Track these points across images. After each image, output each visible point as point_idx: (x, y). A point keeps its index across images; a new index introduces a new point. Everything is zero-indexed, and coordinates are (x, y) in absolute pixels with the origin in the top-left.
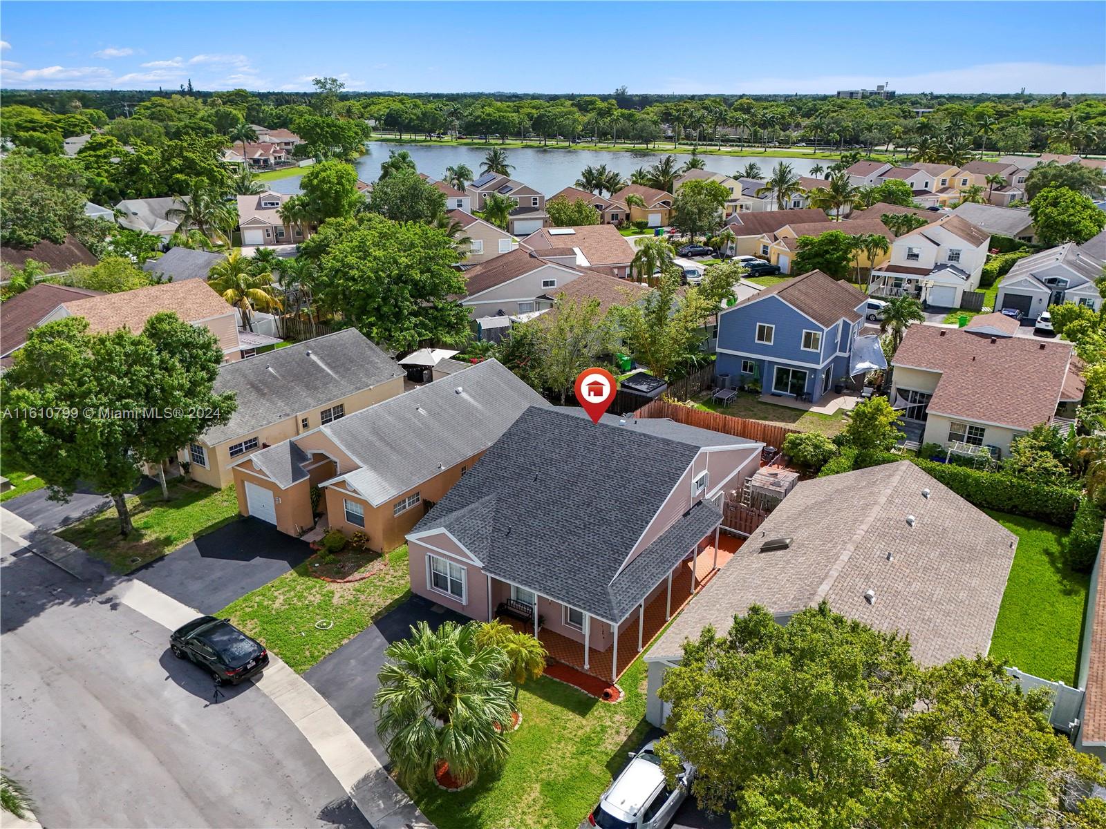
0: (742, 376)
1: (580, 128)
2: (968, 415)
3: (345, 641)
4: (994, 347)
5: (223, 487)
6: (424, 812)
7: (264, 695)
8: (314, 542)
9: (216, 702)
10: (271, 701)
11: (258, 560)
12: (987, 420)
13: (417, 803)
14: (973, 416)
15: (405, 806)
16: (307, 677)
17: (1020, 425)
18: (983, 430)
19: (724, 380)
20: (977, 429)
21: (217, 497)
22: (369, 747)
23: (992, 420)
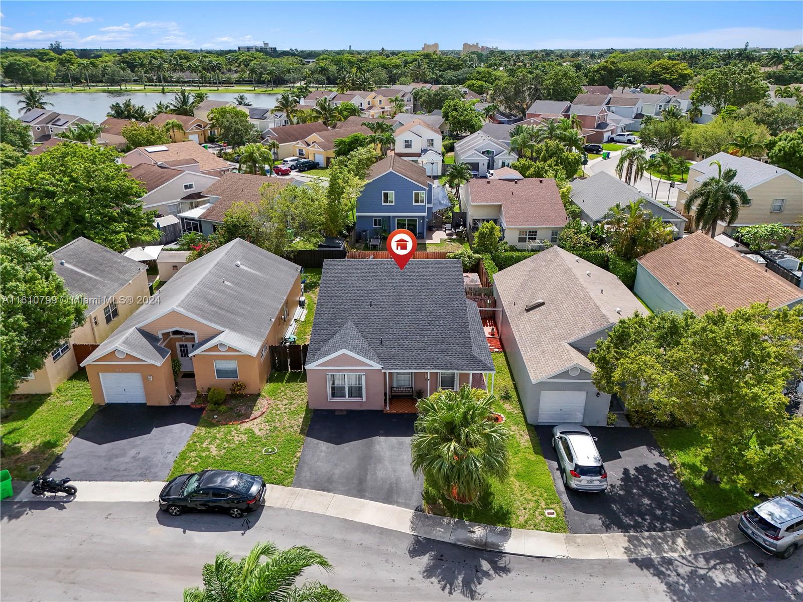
0: (375, 229)
1: (54, 74)
2: (528, 224)
3: (298, 455)
4: (517, 186)
5: (53, 391)
6: (470, 520)
7: (280, 509)
8: (192, 403)
9: (249, 528)
10: (292, 510)
11: (155, 431)
12: (539, 225)
13: (461, 518)
14: (531, 225)
15: (455, 523)
16: (298, 484)
17: (555, 225)
18: (536, 232)
19: (366, 234)
20: (533, 232)
21: (52, 400)
22: (393, 505)
23: (541, 225)
